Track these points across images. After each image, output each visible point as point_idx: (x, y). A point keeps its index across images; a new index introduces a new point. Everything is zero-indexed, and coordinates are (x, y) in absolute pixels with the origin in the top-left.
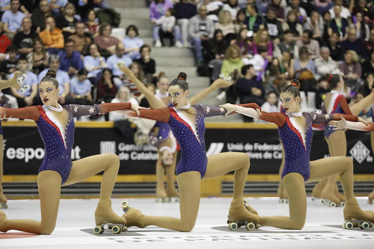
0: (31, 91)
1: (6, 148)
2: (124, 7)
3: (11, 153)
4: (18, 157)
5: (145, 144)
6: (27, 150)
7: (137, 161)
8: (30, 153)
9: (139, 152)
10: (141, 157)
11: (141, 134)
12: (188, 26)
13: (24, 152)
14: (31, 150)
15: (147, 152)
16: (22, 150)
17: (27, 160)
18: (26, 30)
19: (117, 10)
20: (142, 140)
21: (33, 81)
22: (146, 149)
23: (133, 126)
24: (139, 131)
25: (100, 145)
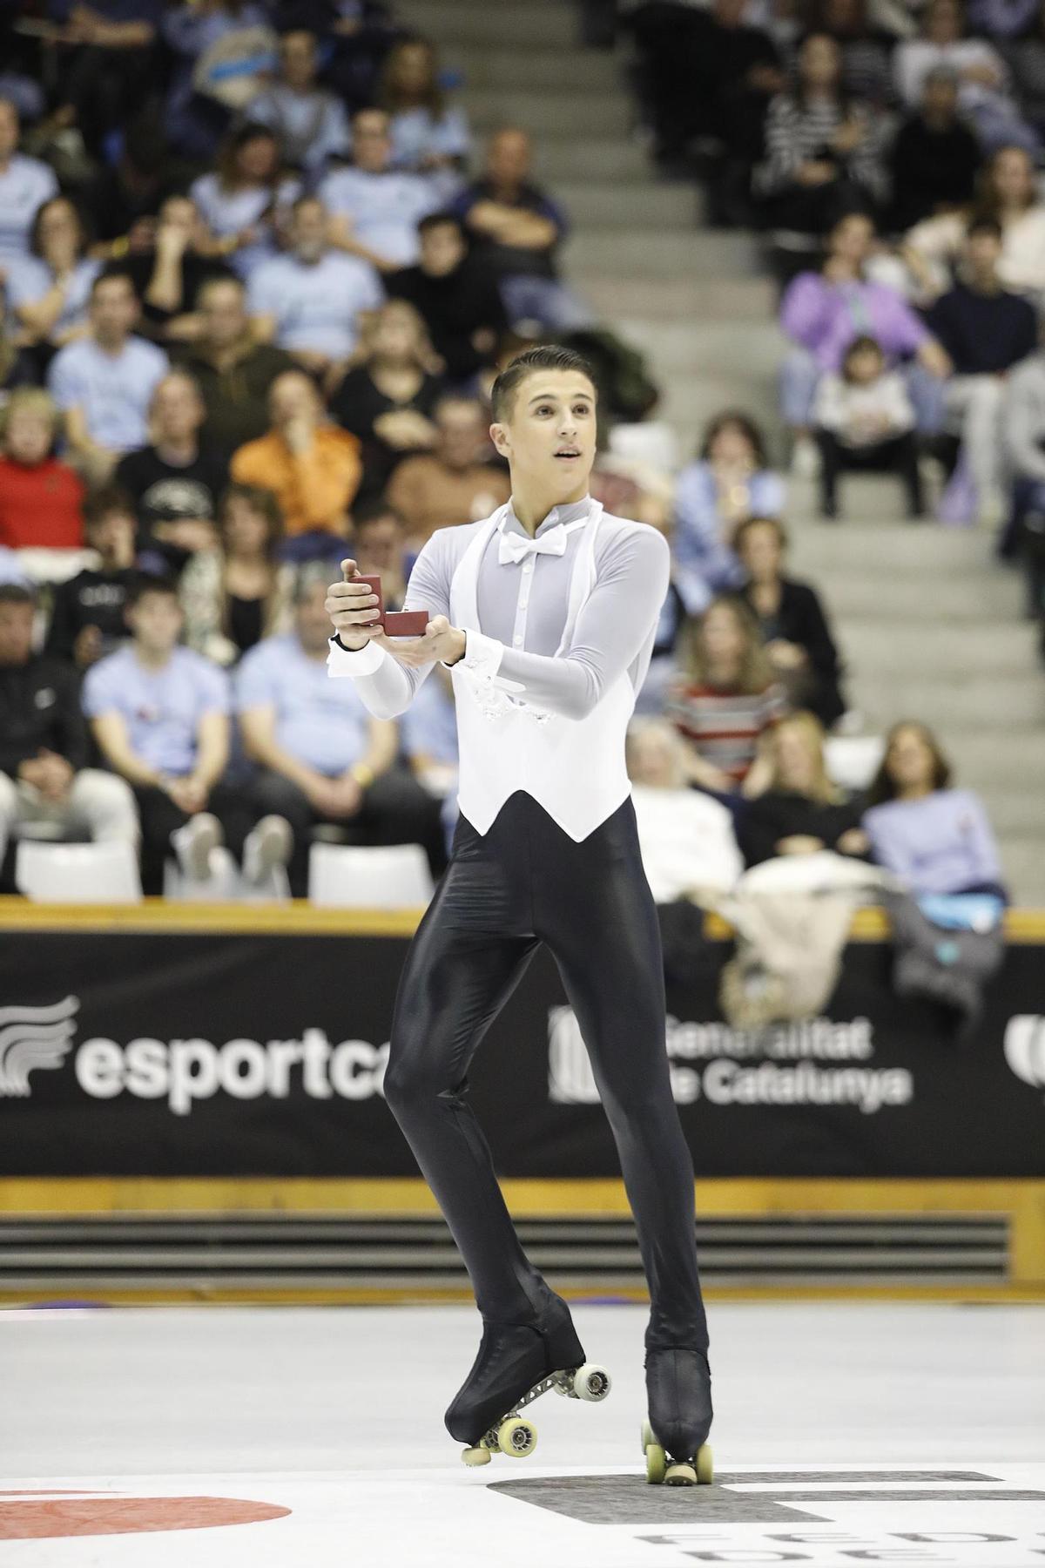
0: (194, 746)
1: (78, 1041)
2: (664, 317)
3: (102, 1068)
4: (139, 1087)
5: (781, 1022)
6: (183, 1052)
7: (736, 1107)
8: (195, 1069)
9: (751, 1062)
10: (758, 1087)
11: (757, 970)
12: (1001, 419)
13: (168, 1065)
14: (201, 1050)
15: (788, 1063)
16: (153, 1048)
17: (180, 1104)
18: (174, 440)
19: (633, 333)
20: (765, 1003)
21: (202, 700)
22: (784, 1046)
23: (715, 930)
24: (747, 956)
25: (550, 1024)
